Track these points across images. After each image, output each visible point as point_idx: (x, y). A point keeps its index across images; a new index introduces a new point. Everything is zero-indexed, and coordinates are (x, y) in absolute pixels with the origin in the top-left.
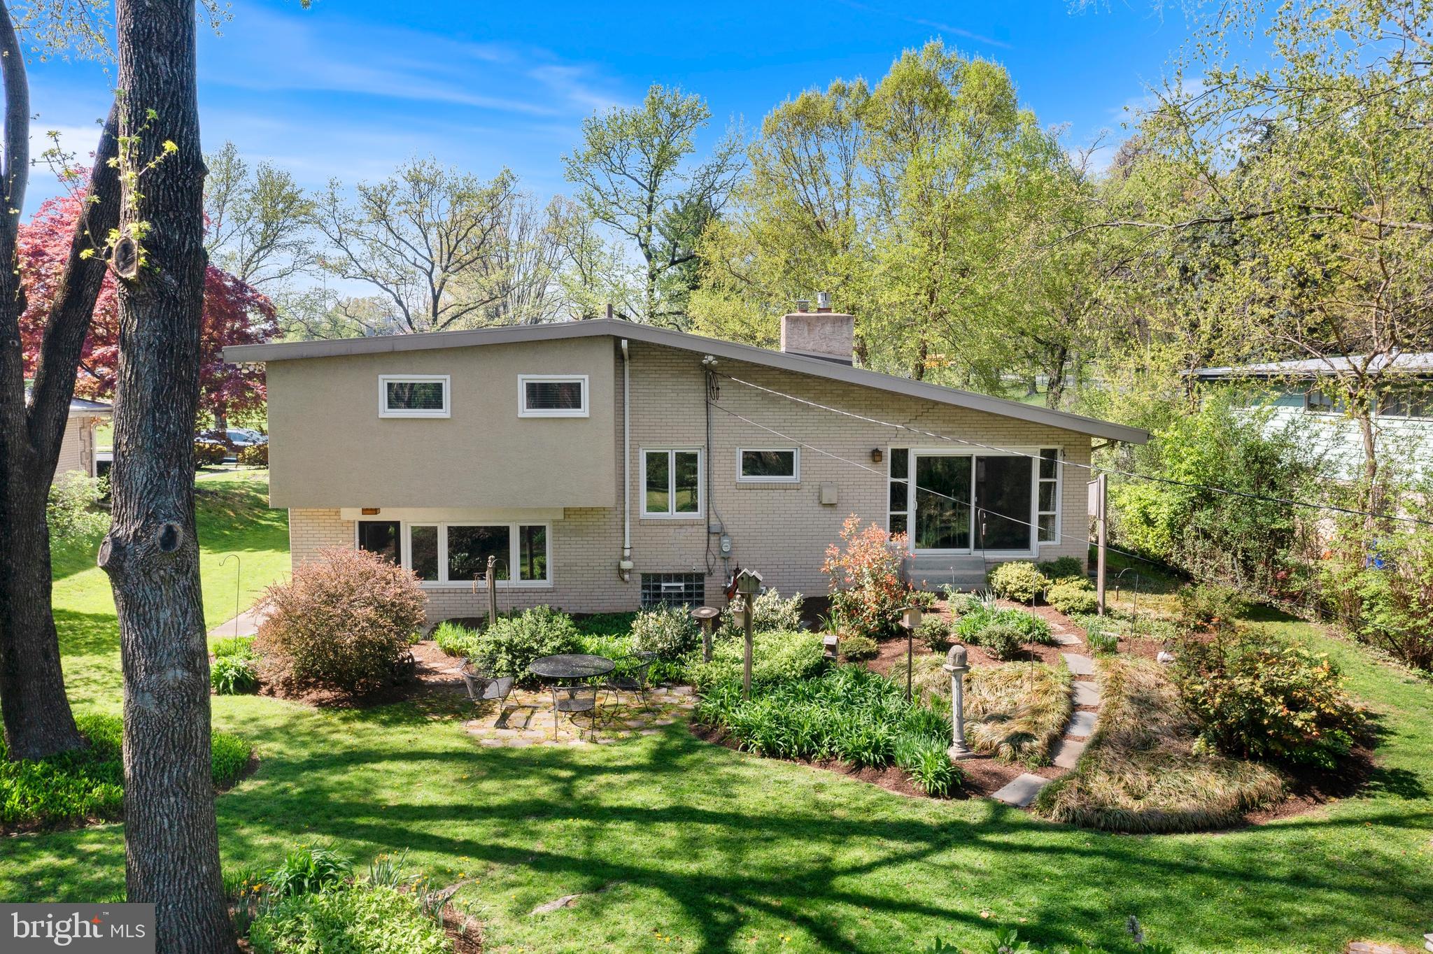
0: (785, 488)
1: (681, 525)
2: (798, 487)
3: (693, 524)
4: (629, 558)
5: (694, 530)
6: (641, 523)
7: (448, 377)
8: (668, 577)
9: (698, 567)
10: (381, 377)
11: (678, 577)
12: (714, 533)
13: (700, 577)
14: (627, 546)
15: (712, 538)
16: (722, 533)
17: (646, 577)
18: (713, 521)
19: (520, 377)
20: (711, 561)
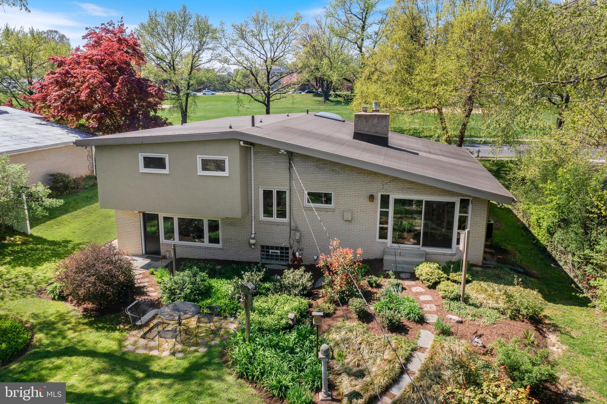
0: (327, 210)
1: (278, 224)
2: (333, 210)
3: (283, 224)
4: (254, 238)
5: (284, 227)
6: (259, 222)
7: (167, 155)
8: (272, 248)
9: (285, 244)
10: (140, 154)
11: (277, 248)
12: (293, 229)
13: (287, 249)
14: (253, 232)
15: (292, 232)
16: (297, 230)
17: (263, 247)
18: (293, 224)
19: (198, 156)
20: (292, 242)
